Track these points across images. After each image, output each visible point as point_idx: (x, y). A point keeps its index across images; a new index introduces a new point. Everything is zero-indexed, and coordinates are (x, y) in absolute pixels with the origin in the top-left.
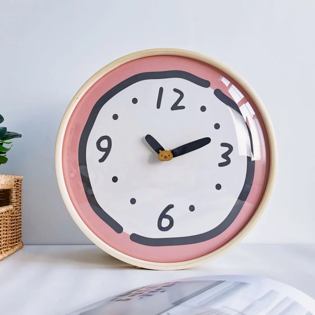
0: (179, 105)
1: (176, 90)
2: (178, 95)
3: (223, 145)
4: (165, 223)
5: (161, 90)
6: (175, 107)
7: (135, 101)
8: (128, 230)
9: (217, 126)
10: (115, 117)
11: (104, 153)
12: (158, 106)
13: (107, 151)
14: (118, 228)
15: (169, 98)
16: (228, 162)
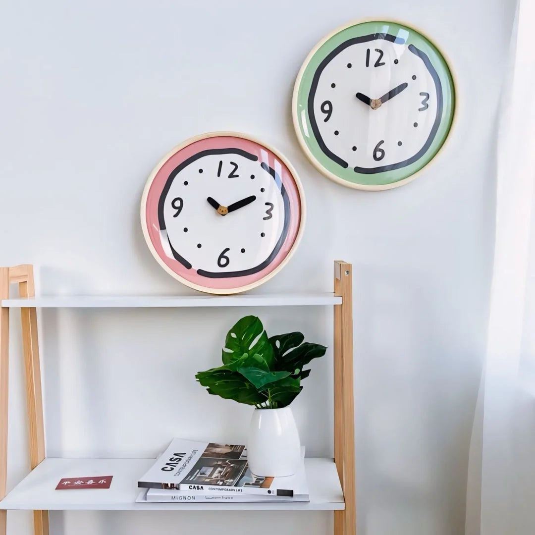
0: (234, 174)
1: (232, 163)
2: (234, 167)
3: (267, 204)
4: (223, 261)
5: (221, 162)
6: (231, 176)
7: (201, 171)
8: (195, 267)
9: (262, 190)
10: (186, 183)
11: (177, 210)
12: (219, 175)
13: (180, 209)
14: (188, 266)
15: (227, 169)
16: (271, 216)
